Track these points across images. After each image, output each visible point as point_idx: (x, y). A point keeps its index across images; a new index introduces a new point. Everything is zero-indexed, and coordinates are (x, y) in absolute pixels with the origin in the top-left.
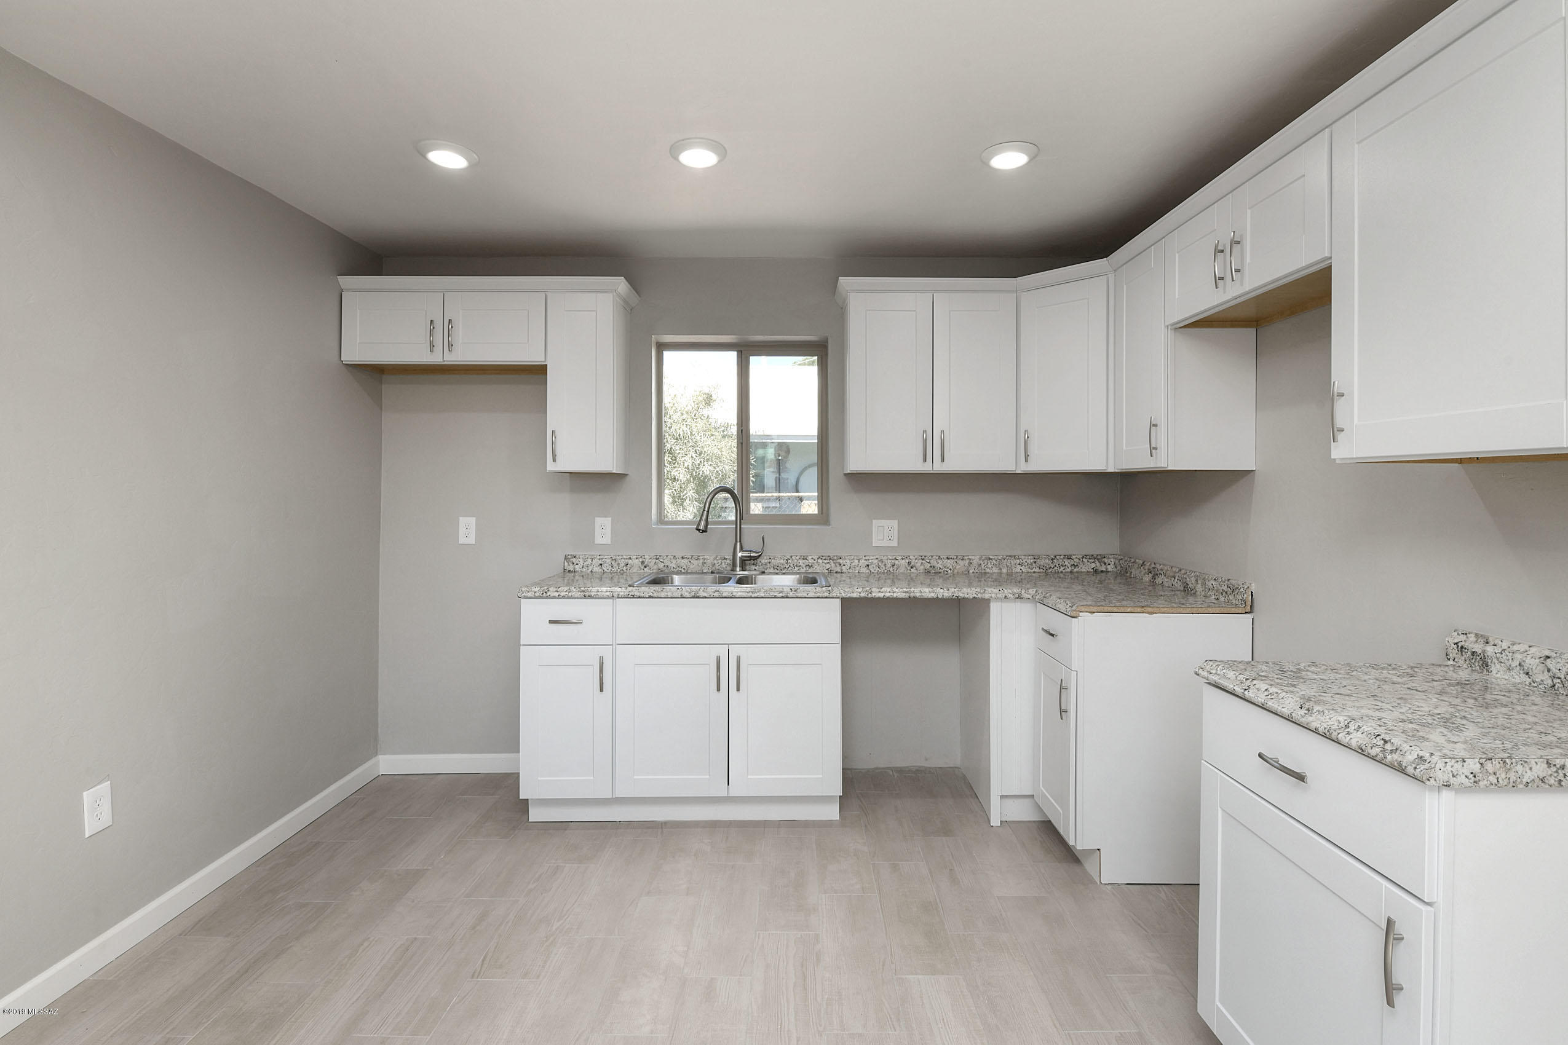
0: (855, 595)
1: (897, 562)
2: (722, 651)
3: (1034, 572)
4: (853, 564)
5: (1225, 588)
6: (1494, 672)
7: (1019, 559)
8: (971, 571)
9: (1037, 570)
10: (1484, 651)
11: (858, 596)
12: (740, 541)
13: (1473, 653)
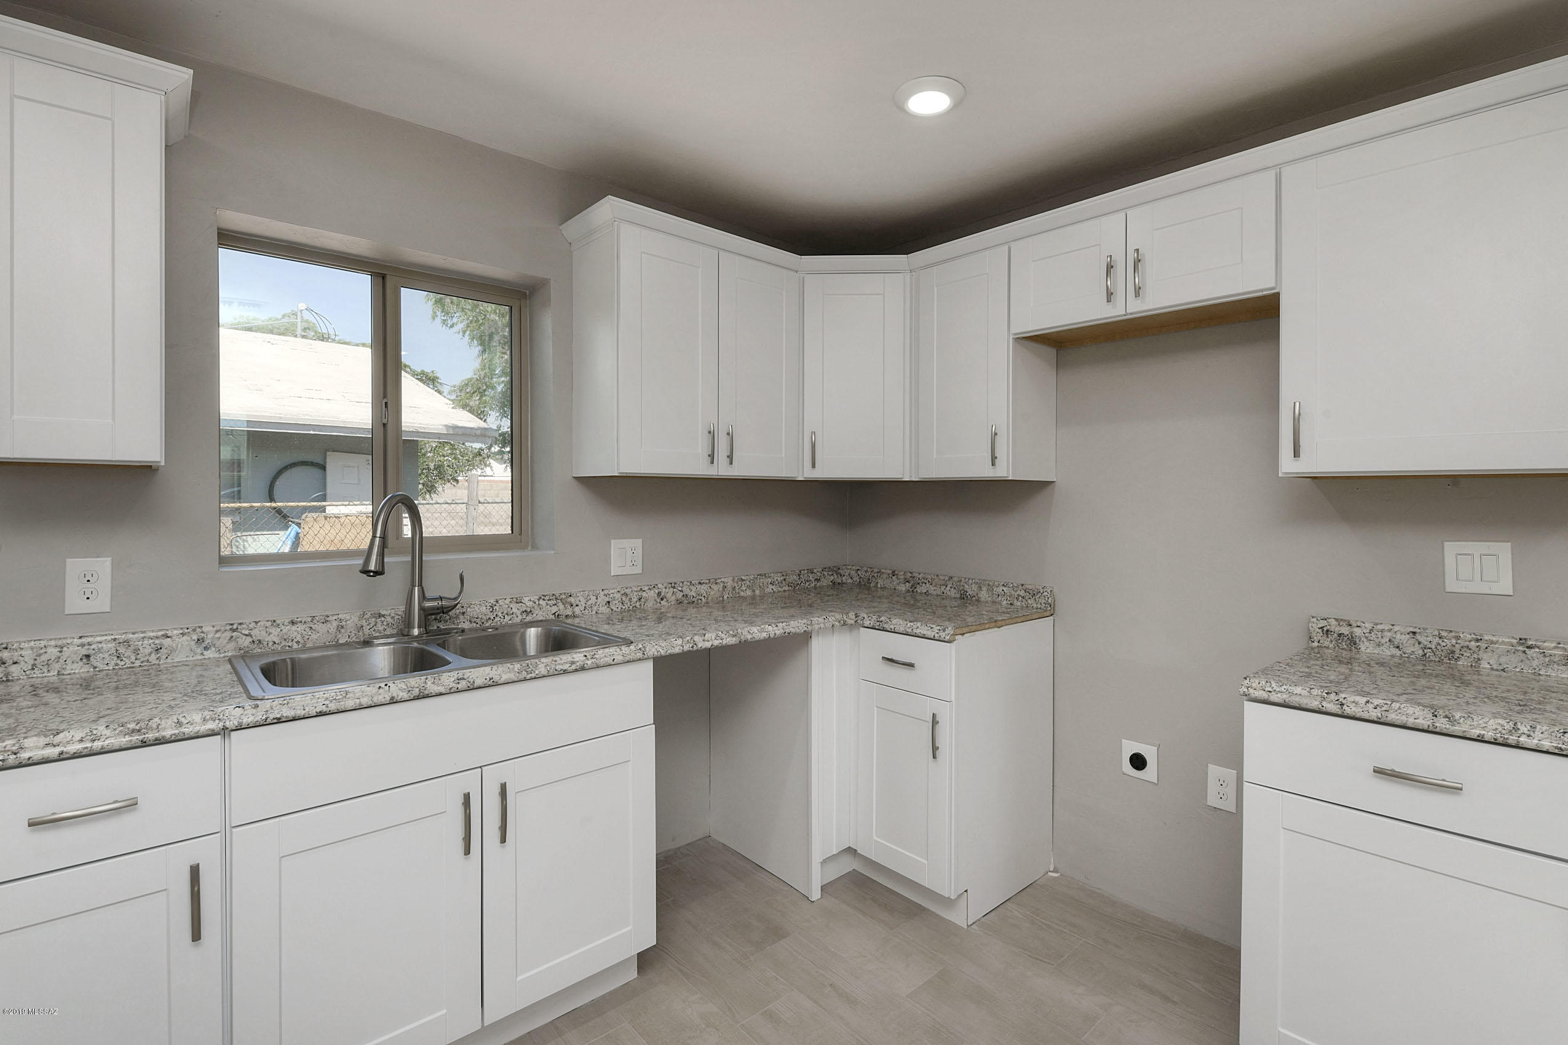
0: (677, 650)
1: (644, 594)
2: (469, 783)
3: (784, 591)
4: (589, 603)
5: (1022, 593)
6: (1363, 649)
7: (769, 577)
8: (725, 597)
9: (786, 588)
10: (1352, 633)
11: (680, 651)
12: (420, 585)
13: (1340, 635)
